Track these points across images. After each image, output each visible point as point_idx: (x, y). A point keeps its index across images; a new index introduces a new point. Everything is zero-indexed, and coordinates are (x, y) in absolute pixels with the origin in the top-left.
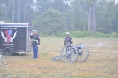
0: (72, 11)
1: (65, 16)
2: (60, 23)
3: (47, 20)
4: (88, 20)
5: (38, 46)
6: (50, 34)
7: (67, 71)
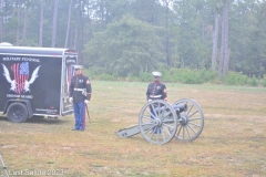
0: (178, 22)
1: (160, 33)
2: (147, 50)
3: (119, 42)
4: (211, 46)
5: (86, 101)
6: (123, 75)
7: (145, 164)
